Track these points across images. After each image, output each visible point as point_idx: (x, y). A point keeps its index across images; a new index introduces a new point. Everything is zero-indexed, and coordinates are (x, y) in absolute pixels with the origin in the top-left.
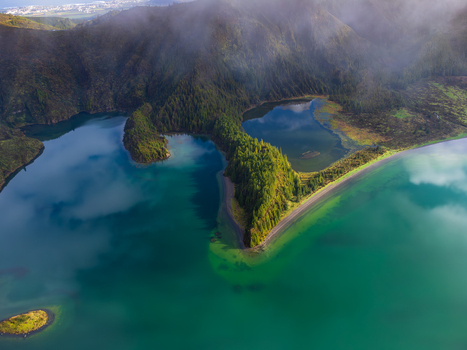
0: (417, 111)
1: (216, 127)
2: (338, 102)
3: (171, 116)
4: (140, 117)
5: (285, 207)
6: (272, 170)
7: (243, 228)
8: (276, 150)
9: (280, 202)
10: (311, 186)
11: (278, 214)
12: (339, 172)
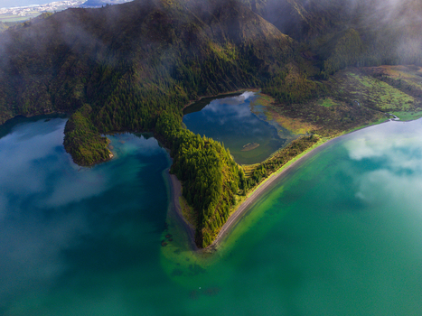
0: (340, 99)
1: (158, 124)
2: (270, 94)
3: (111, 116)
4: (80, 118)
5: (233, 202)
6: (217, 166)
7: (193, 227)
8: (219, 144)
9: (228, 198)
10: (255, 178)
11: (227, 210)
12: (279, 163)
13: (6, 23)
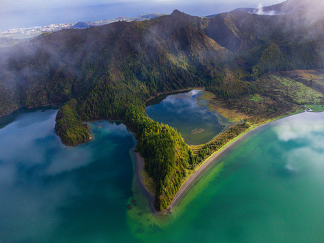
0: (266, 95)
1: (126, 114)
2: (212, 91)
3: (91, 108)
4: (68, 109)
5: (184, 175)
6: (172, 146)
7: (153, 194)
8: (173, 129)
9: (180, 171)
10: (201, 156)
11: (179, 181)
12: (220, 144)
13: (16, 40)
